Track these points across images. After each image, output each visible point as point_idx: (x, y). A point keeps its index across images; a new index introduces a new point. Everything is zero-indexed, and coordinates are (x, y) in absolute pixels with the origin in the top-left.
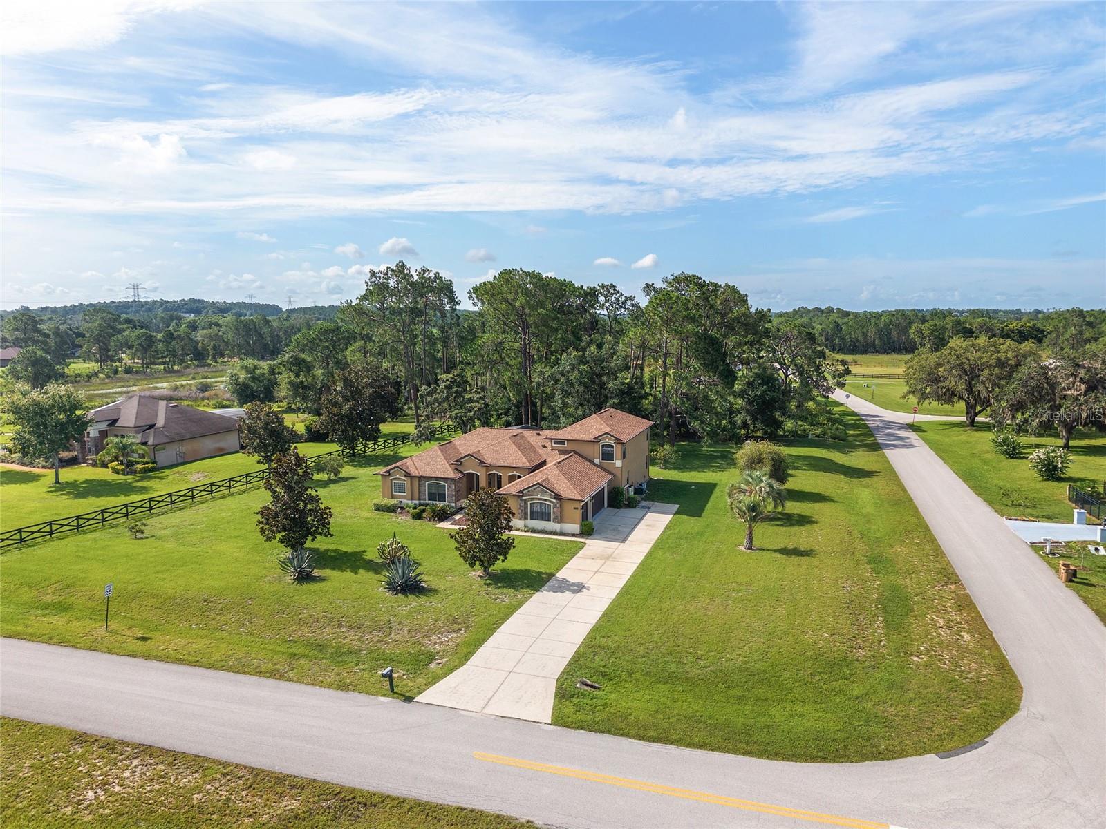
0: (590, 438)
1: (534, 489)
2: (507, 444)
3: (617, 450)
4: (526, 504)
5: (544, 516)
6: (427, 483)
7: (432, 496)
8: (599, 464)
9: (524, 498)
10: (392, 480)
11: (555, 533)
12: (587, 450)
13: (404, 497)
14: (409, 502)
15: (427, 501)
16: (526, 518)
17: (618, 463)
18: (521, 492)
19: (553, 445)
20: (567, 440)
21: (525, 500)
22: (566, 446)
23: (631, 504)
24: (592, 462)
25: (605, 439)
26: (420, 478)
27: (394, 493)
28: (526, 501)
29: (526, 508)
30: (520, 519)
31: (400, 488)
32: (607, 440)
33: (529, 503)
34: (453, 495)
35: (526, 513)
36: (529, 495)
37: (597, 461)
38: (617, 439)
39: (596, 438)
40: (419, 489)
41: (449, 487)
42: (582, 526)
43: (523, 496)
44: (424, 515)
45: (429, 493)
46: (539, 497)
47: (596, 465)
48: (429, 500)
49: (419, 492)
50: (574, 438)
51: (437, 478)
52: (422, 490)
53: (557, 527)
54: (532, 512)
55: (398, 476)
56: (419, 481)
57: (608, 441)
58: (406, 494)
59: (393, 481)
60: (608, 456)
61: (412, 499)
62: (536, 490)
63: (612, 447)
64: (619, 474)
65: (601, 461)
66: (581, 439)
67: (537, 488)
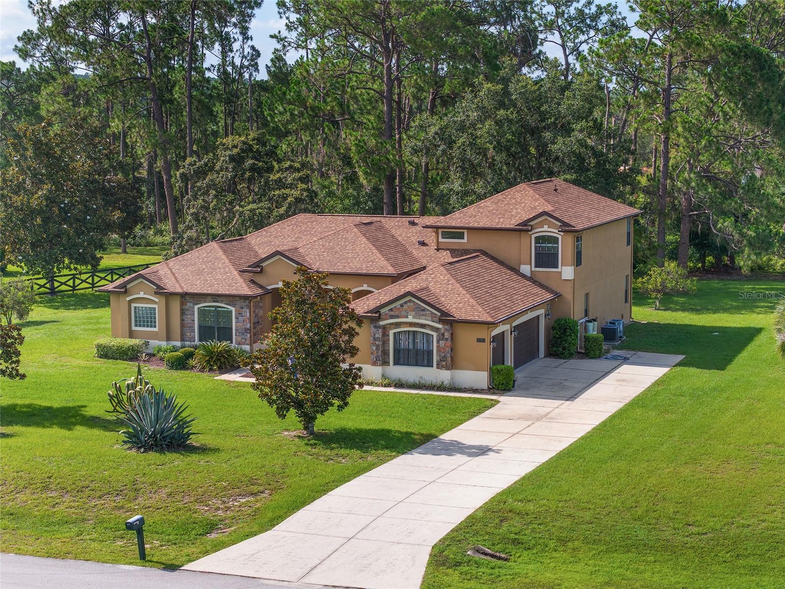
0: (511, 223)
1: (402, 306)
2: (350, 236)
3: (565, 246)
4: (385, 334)
5: (421, 358)
6: (196, 307)
7: (206, 333)
8: (529, 274)
9: (382, 323)
10: (130, 302)
11: (441, 388)
12: (506, 247)
13: (155, 336)
14: (164, 344)
15: (197, 342)
16: (385, 363)
17: (567, 272)
18: (376, 310)
19: (441, 240)
20: (469, 229)
21: (384, 327)
22: (465, 240)
23: (590, 351)
24: (516, 271)
25: (541, 225)
26: (184, 296)
27: (134, 328)
28: (385, 329)
29: (385, 342)
30: (374, 364)
31: (147, 319)
32: (546, 228)
33: (391, 332)
34: (246, 329)
35: (385, 353)
36: (392, 317)
37: (525, 269)
38: (565, 224)
39: (525, 223)
40: (182, 320)
41: (239, 314)
42: (492, 373)
43: (379, 318)
44: (192, 362)
45: (200, 327)
46: (410, 319)
47: (524, 276)
48: (200, 340)
49: (183, 326)
50: (481, 225)
51: (216, 297)
52: (188, 319)
53: (445, 376)
54: (397, 351)
55: (142, 295)
56: (182, 304)
57: (546, 230)
58: (156, 329)
59: (133, 305)
60: (547, 258)
61: (168, 339)
62: (405, 306)
63: (555, 240)
64: (567, 294)
65: (534, 269)
66: (494, 225)
67: (406, 303)
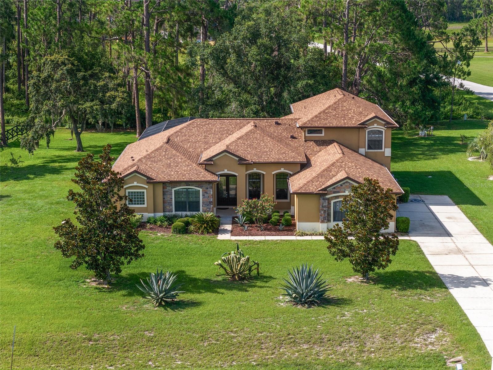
1: (341, 185)
3: (386, 137)
4: (329, 204)
6: (173, 190)
7: (180, 206)
8: (364, 154)
9: (327, 197)
10: (126, 189)
13: (146, 210)
14: (152, 215)
15: (174, 213)
17: (388, 151)
18: (325, 189)
19: (307, 135)
20: (325, 128)
21: (328, 199)
22: (323, 135)
24: (357, 152)
25: (372, 124)
26: (164, 184)
30: (322, 222)
31: (138, 199)
32: (375, 125)
33: (332, 202)
34: (210, 202)
35: (329, 215)
36: (335, 192)
37: (362, 151)
39: (363, 124)
40: (164, 199)
41: (205, 192)
43: (326, 194)
44: (192, 228)
45: (176, 202)
46: (347, 193)
48: (176, 211)
50: (334, 125)
51: (188, 183)
52: (167, 198)
55: (135, 184)
57: (376, 127)
58: (145, 206)
60: (375, 144)
61: (155, 211)
62: (344, 186)
63: (381, 132)
64: (388, 164)
65: (367, 150)
67: (344, 183)
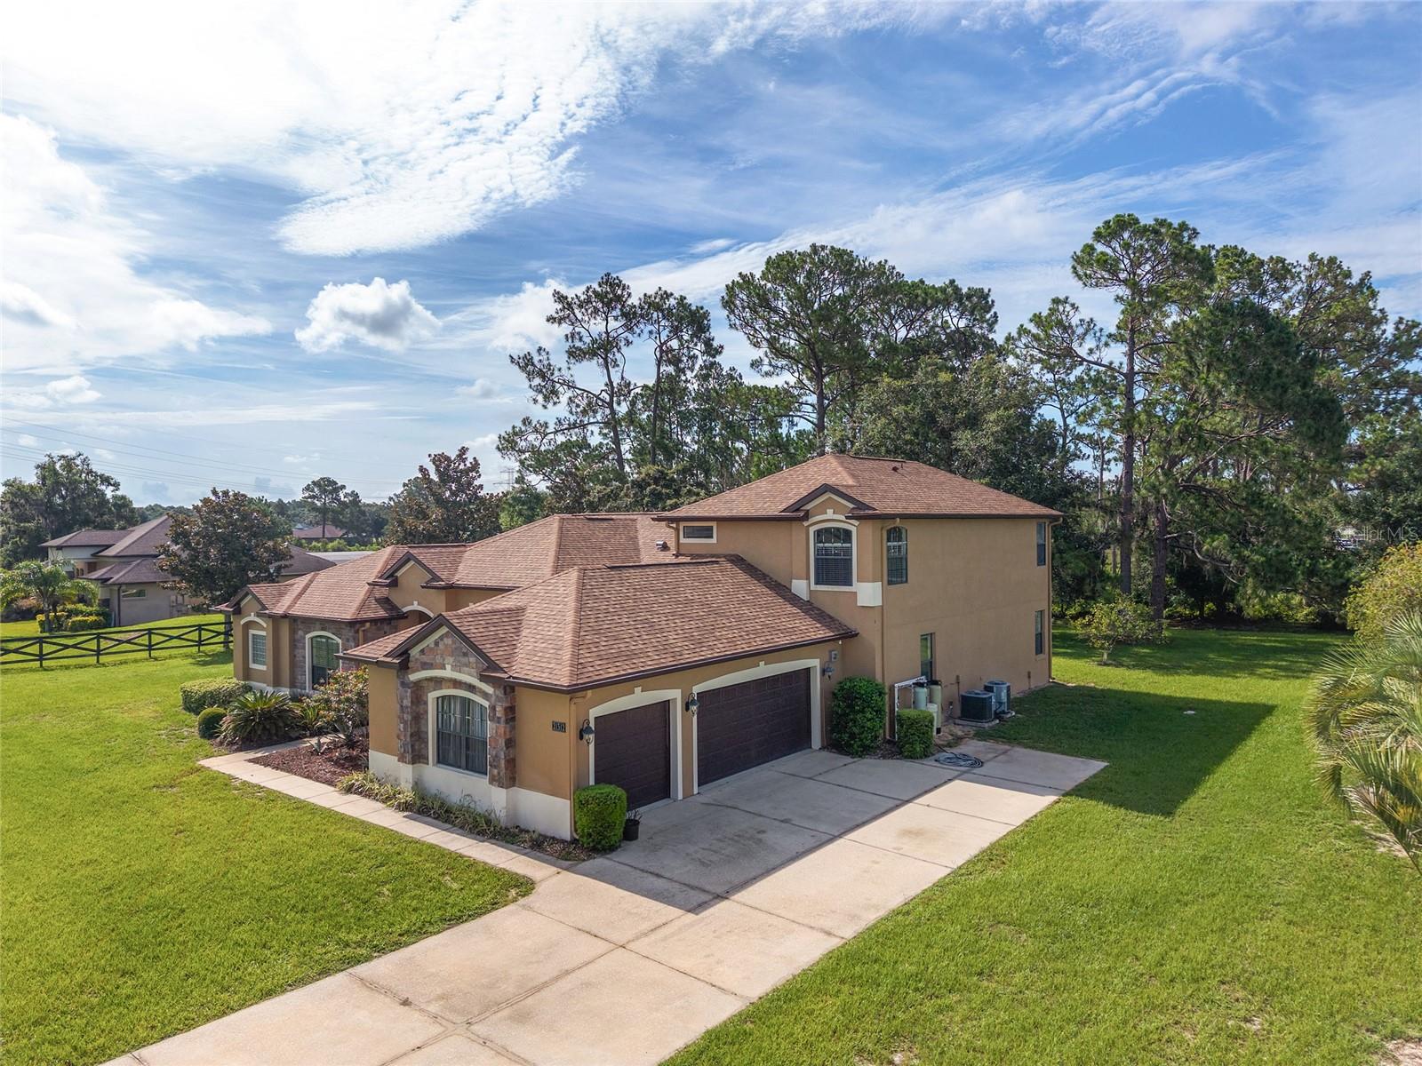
0: (775, 509)
1: (437, 643)
3: (864, 546)
4: (419, 700)
5: (472, 754)
6: (307, 637)
8: (805, 597)
9: (413, 677)
11: (485, 828)
12: (768, 549)
15: (308, 690)
16: (424, 758)
17: (868, 593)
21: (418, 684)
22: (714, 540)
25: (822, 509)
27: (253, 666)
28: (418, 690)
29: (419, 717)
30: (402, 758)
31: (261, 652)
32: (830, 514)
33: (432, 696)
35: (418, 736)
36: (425, 666)
37: (800, 587)
38: (860, 505)
39: (797, 507)
40: (292, 655)
42: (586, 808)
43: (408, 668)
44: (222, 730)
45: (312, 668)
47: (794, 600)
49: (292, 664)
51: (324, 623)
52: (298, 657)
53: (500, 801)
54: (441, 736)
55: (252, 618)
56: (293, 632)
59: (252, 632)
60: (834, 569)
61: (277, 683)
62: (441, 646)
63: (847, 536)
64: (869, 632)
65: (813, 587)
66: (753, 513)
67: (441, 638)
